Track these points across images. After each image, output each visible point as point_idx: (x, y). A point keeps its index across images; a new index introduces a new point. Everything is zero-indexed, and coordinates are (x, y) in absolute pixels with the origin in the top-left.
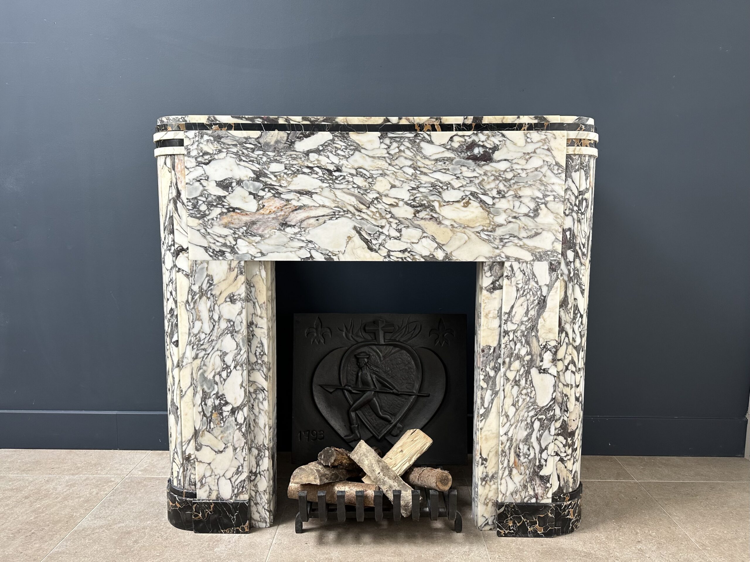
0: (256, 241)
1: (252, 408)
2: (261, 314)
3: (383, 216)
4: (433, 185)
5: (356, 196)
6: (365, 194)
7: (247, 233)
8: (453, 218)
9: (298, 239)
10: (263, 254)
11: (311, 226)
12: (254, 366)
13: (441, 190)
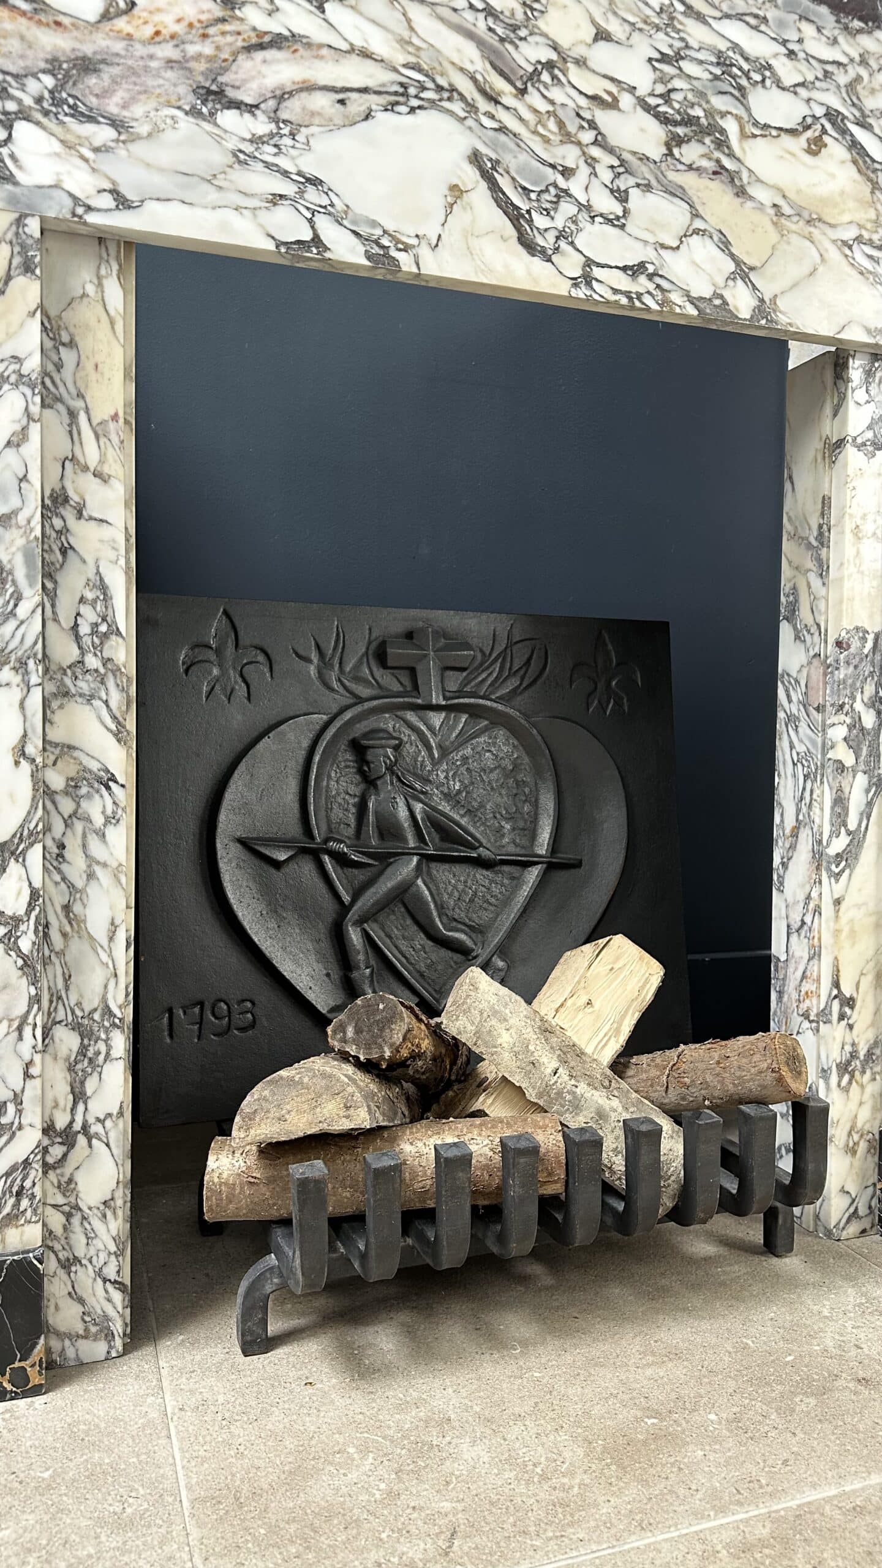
0: (97, 143)
1: (57, 857)
2: (101, 462)
3: (568, 134)
4: (722, 60)
5: (480, 43)
6: (512, 42)
7: (57, 102)
8: (781, 184)
9: (267, 165)
10: (123, 203)
11: (316, 121)
12: (68, 681)
13: (744, 82)
